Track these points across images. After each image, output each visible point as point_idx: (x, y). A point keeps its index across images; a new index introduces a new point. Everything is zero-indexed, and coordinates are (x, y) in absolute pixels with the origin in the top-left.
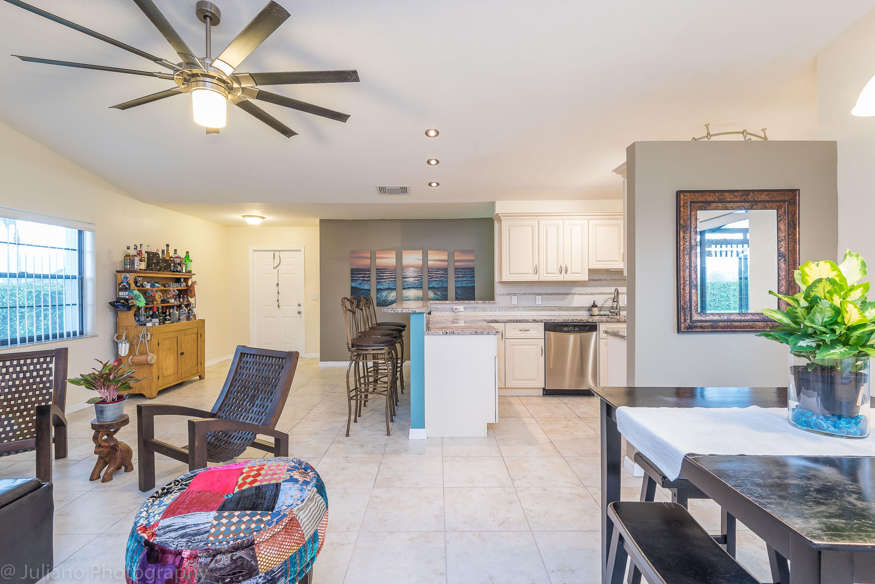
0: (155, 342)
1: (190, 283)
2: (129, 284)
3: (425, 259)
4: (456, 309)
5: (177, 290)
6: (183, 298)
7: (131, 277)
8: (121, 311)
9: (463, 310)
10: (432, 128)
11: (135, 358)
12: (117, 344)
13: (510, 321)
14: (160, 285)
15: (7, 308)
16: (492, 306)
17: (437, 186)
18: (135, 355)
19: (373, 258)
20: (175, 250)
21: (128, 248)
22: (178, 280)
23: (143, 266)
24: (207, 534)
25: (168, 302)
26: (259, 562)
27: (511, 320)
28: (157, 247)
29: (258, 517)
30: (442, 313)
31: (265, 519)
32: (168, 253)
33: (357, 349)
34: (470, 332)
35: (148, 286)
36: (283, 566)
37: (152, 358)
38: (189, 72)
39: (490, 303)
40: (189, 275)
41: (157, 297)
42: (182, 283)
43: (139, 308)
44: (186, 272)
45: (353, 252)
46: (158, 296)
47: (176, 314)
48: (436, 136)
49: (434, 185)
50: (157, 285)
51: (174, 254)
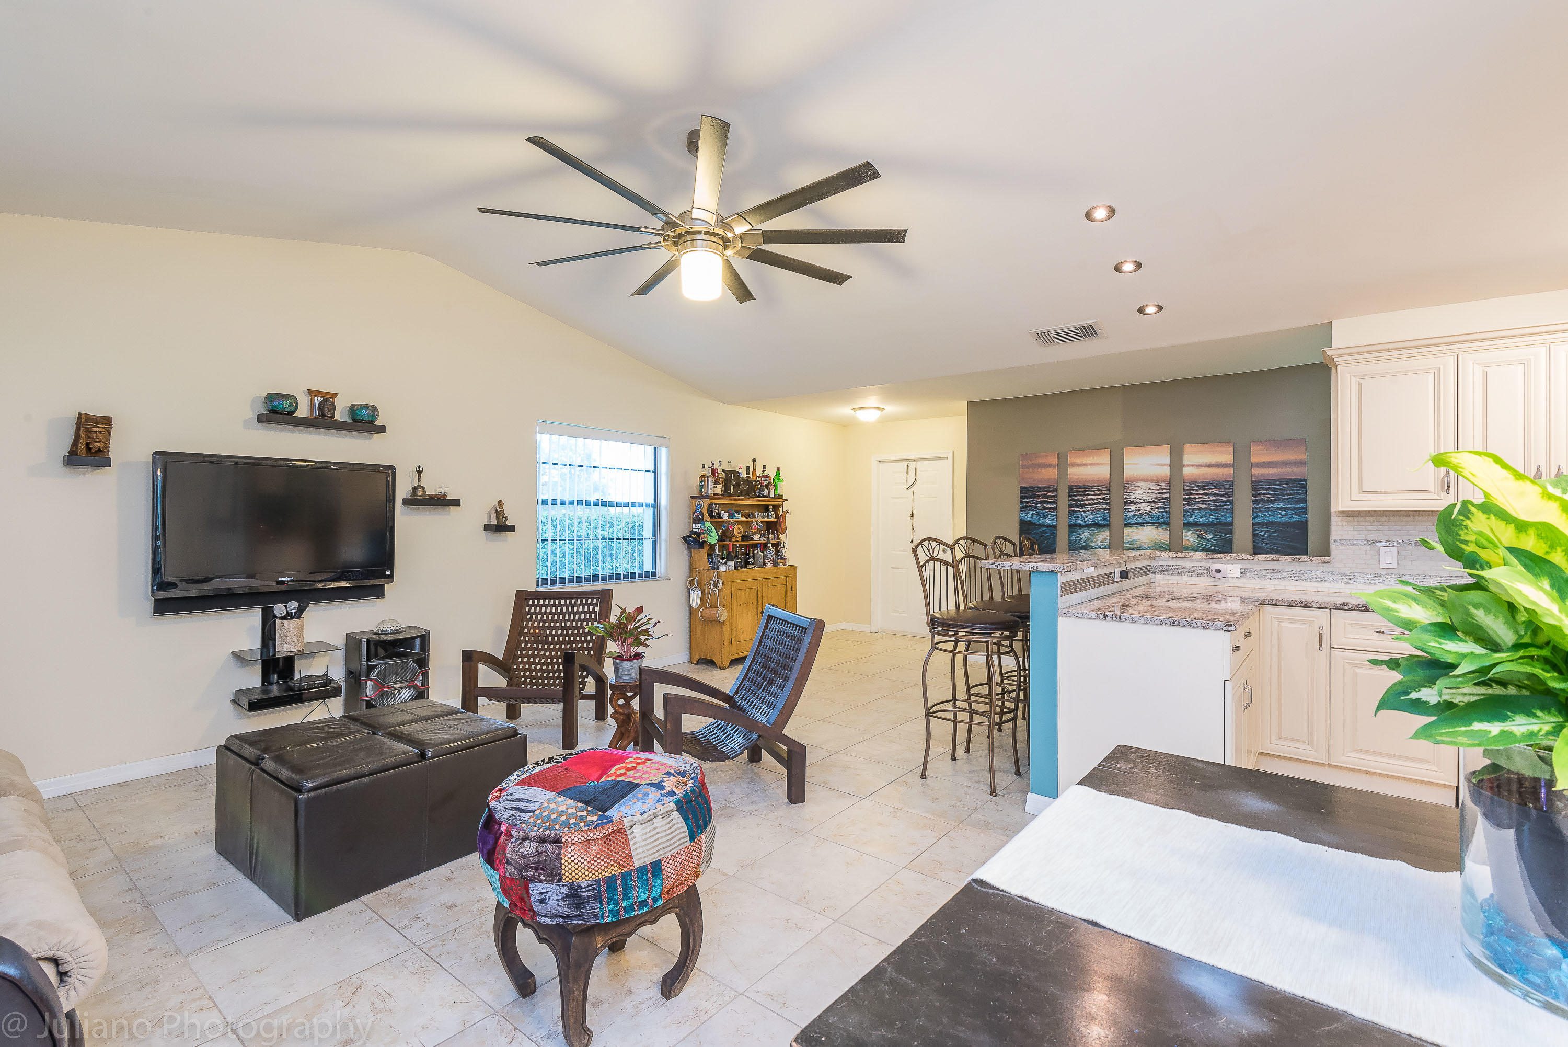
0: (727, 591)
1: (780, 513)
2: (702, 514)
3: (1176, 462)
4: (1218, 571)
5: (762, 522)
6: (773, 533)
7: (705, 503)
8: (695, 548)
9: (1238, 575)
10: (1100, 204)
11: (706, 611)
12: (689, 589)
13: (1346, 608)
14: (740, 516)
15: (565, 540)
16: (1324, 569)
17: (1156, 313)
18: (706, 608)
19: (1062, 465)
20: (764, 467)
21: (703, 466)
22: (766, 509)
23: (719, 490)
24: (531, 814)
25: (752, 539)
26: (563, 867)
27: (1347, 605)
28: (740, 464)
29: (585, 813)
30: (1184, 578)
31: (589, 818)
32: (754, 471)
33: (943, 630)
34: (1159, 618)
35: (725, 516)
36: (595, 885)
37: (722, 613)
38: (673, 234)
39: (1311, 561)
40: (780, 502)
41: (736, 532)
42: (771, 512)
43: (712, 547)
44: (775, 497)
45: (1024, 456)
46: (738, 530)
47: (761, 555)
48: (1109, 217)
49: (1151, 310)
50: (736, 515)
51: (763, 471)
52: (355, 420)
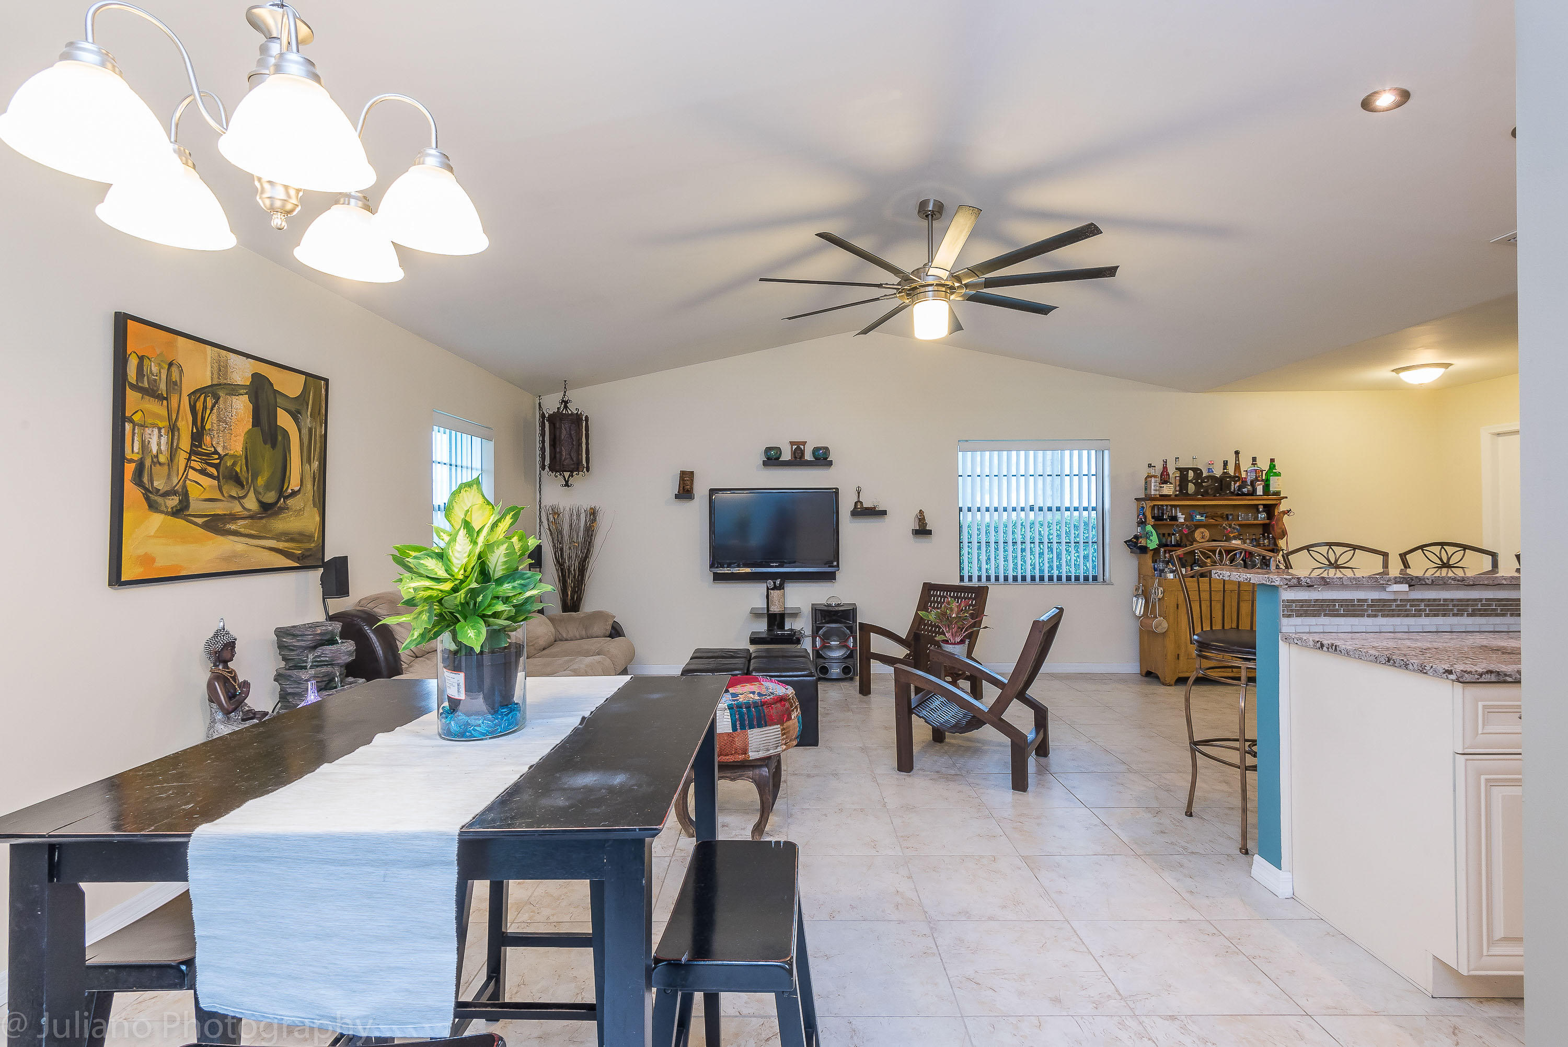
1: (1276, 513)
2: (1145, 517)
7: (1147, 507)
11: (1145, 620)
12: (1133, 598)
14: (1205, 518)
20: (1253, 459)
21: (1150, 466)
22: (1250, 509)
23: (1171, 490)
28: (1213, 459)
32: (1236, 465)
35: (1182, 519)
37: (1158, 624)
40: (1274, 499)
42: (1261, 512)
44: (1267, 494)
46: (1200, 535)
50: (1199, 517)
51: (1250, 465)
52: (816, 459)
